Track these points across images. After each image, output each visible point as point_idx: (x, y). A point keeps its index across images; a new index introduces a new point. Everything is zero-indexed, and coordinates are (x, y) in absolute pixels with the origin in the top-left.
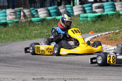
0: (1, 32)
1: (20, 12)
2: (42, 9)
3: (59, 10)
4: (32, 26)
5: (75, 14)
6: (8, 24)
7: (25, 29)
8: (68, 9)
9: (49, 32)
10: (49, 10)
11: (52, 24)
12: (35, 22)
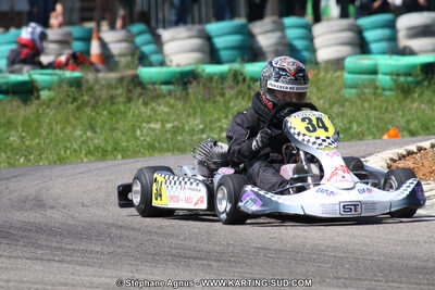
0: (9, 122)
1: (87, 39)
2: (181, 31)
3: (252, 36)
4: (141, 100)
5: (323, 54)
6: (38, 91)
7: (110, 113)
8: (292, 33)
9: (211, 130)
10: (208, 38)
11: (223, 95)
12: (154, 84)
